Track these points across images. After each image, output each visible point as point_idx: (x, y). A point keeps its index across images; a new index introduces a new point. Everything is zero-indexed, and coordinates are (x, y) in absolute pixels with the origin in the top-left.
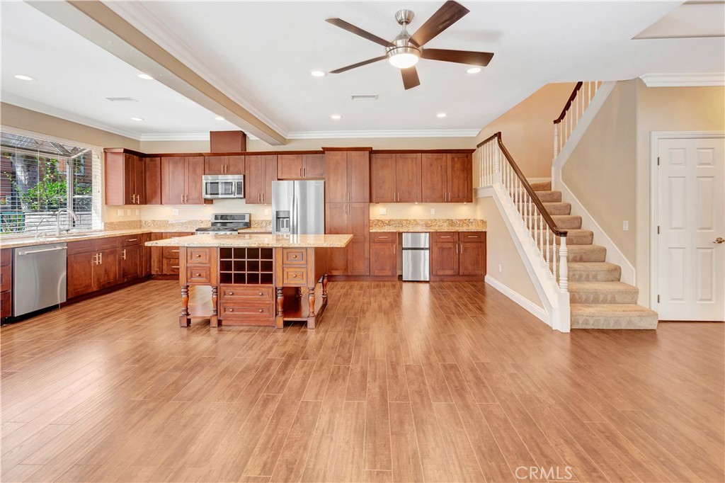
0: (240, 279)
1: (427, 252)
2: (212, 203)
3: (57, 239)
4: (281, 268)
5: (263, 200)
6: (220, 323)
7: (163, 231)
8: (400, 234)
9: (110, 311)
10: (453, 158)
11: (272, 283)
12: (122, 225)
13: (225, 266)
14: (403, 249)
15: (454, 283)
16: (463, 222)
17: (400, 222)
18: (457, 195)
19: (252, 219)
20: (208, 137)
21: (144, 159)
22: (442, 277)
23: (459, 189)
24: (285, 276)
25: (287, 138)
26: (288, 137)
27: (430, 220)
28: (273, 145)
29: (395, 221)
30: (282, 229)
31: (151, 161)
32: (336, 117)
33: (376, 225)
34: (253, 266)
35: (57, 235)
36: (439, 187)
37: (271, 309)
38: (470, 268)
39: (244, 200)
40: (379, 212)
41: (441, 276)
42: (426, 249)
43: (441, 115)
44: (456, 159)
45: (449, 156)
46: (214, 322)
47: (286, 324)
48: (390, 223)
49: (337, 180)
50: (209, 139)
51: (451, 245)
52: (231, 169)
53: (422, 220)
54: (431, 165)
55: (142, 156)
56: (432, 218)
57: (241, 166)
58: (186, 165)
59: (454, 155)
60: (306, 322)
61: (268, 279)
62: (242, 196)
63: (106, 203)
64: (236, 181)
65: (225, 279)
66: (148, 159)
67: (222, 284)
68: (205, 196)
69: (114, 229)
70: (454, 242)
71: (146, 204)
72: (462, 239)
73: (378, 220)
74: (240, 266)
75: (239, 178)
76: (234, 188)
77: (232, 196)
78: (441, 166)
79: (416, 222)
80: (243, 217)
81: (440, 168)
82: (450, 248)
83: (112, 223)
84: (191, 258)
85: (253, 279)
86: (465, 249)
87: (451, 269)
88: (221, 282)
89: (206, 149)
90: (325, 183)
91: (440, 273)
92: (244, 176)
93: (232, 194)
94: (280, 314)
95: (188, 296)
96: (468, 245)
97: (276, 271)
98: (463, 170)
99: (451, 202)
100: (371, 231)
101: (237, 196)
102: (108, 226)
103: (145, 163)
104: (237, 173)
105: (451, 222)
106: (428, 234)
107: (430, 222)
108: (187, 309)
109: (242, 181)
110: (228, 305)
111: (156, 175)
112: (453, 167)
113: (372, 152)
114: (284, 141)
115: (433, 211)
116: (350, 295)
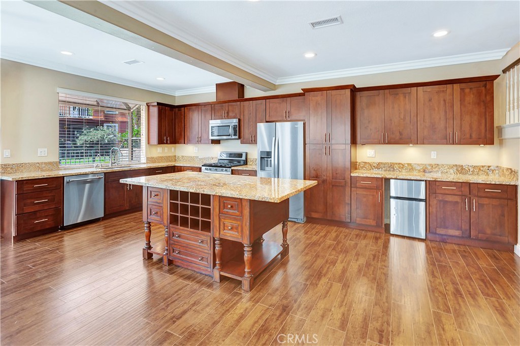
0: (184, 222)
1: (423, 204)
2: (220, 143)
3: (100, 170)
4: (217, 217)
5: (253, 141)
6: (170, 262)
7: (182, 165)
8: (387, 180)
9: (122, 229)
10: (462, 90)
11: (209, 231)
12: (161, 159)
13: (174, 207)
14: (391, 197)
15: (462, 248)
16: (478, 169)
17: (391, 167)
18: (468, 136)
19: (249, 157)
20: (214, 89)
21: (174, 109)
22: (445, 237)
23: (471, 128)
24: (222, 227)
25: (277, 84)
26: (278, 82)
27: (430, 165)
28: (265, 91)
29: (385, 164)
30: (267, 168)
31: (179, 110)
32: (310, 55)
33: (362, 167)
34: (195, 211)
35: (110, 166)
36: (442, 124)
37: (209, 259)
38: (488, 231)
39: (239, 141)
40: (367, 154)
41: (442, 235)
42: (421, 200)
43: (440, 34)
44: (467, 91)
45: (457, 87)
46: (165, 261)
47: (223, 279)
48: (379, 166)
49: (317, 121)
50: (215, 91)
51: (457, 199)
52: (230, 114)
53: (418, 165)
54: (430, 100)
55: (172, 107)
56: (433, 163)
57: (237, 111)
58: (200, 113)
59: (463, 85)
60: (241, 281)
61: (207, 227)
62: (237, 137)
63: (148, 144)
64: (233, 124)
65: (174, 220)
66: (177, 109)
67: (171, 225)
68: (211, 138)
69: (154, 162)
70: (463, 196)
71: (175, 143)
72: (475, 192)
73: (365, 163)
74: (185, 209)
75: (235, 122)
76: (231, 131)
77: (230, 137)
78: (444, 101)
79: (411, 168)
80: (240, 155)
81: (442, 102)
82: (457, 203)
83: (152, 158)
84: (151, 197)
85: (195, 224)
86: (480, 206)
87: (458, 230)
88: (170, 224)
89: (213, 99)
90: (304, 124)
91: (441, 231)
92: (239, 120)
93: (229, 135)
94: (218, 267)
95: (150, 231)
96: (485, 201)
97: (213, 220)
98: (479, 104)
99: (460, 143)
100: (352, 175)
101: (233, 137)
102: (149, 160)
103: (175, 113)
104: (234, 118)
105: (461, 169)
106: (423, 184)
107: (429, 168)
108: (150, 242)
109: (237, 124)
110: (175, 246)
111: (181, 122)
112: (462, 100)
113: (354, 90)
114: (274, 87)
115: (434, 155)
116: (320, 245)
